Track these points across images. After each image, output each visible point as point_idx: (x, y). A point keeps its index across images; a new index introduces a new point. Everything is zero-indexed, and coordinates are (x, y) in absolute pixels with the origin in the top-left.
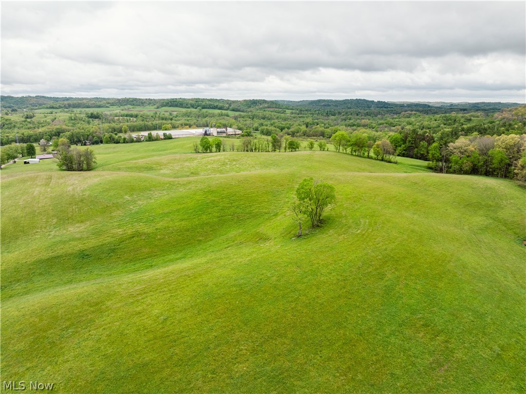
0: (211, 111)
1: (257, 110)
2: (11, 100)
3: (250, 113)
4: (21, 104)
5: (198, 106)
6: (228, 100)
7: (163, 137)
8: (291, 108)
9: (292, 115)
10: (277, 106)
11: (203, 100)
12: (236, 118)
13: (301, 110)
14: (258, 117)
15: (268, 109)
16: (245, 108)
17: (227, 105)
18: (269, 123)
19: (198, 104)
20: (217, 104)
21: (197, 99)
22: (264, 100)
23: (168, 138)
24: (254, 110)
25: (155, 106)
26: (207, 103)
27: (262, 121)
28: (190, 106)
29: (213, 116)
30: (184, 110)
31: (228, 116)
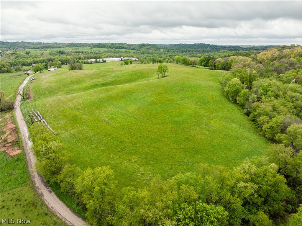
0: (120, 50)
1: (145, 49)
2: (9, 44)
3: (141, 51)
4: (14, 46)
5: (114, 47)
6: (129, 44)
7: (102, 62)
8: (163, 48)
9: (164, 52)
10: (156, 47)
11: (116, 44)
12: (134, 53)
13: (169, 50)
14: (146, 53)
15: (151, 49)
16: (138, 48)
17: (129, 47)
18: (151, 56)
19: (113, 46)
20: (123, 46)
21: (112, 43)
22: (149, 44)
23: (105, 62)
24: (143, 49)
25: (90, 47)
26: (118, 45)
27: (148, 55)
28: (109, 47)
29: (122, 52)
30: (106, 49)
31: (130, 52)
